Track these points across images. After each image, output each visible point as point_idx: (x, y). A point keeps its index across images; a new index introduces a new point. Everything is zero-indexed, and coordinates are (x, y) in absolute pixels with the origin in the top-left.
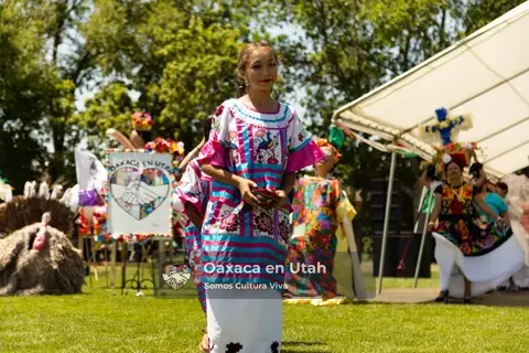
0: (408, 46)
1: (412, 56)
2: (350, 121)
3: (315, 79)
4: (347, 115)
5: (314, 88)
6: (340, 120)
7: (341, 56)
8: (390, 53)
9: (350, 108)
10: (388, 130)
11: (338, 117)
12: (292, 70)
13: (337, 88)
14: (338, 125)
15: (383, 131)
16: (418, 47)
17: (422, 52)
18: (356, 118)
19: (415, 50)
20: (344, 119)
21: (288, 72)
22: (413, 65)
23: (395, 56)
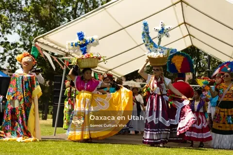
0: (77, 6)
1: (78, 12)
2: (43, 43)
3: (26, 20)
4: (41, 40)
5: (26, 25)
6: (37, 43)
7: (41, 9)
8: (67, 10)
9: (43, 37)
10: (63, 49)
11: (36, 41)
12: (13, 14)
13: (38, 25)
14: (36, 45)
15: (60, 50)
16: (82, 7)
17: (84, 10)
18: (46, 42)
19: (80, 8)
20: (39, 42)
21: (11, 15)
22: (79, 17)
23: (69, 11)
